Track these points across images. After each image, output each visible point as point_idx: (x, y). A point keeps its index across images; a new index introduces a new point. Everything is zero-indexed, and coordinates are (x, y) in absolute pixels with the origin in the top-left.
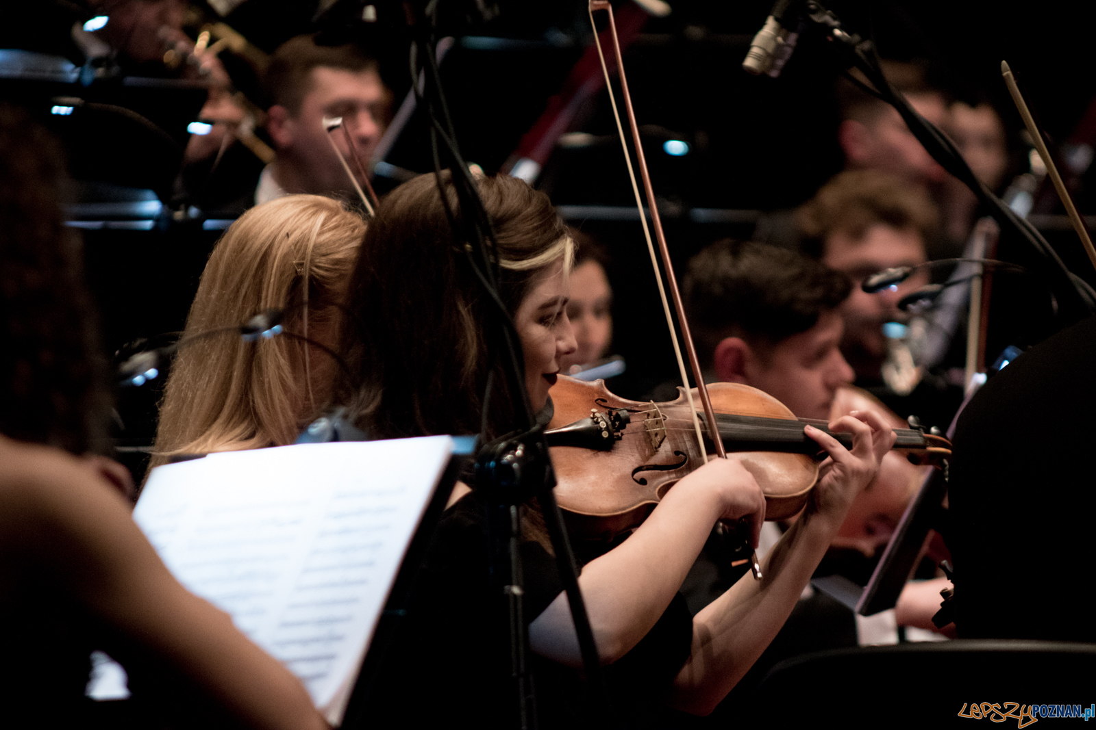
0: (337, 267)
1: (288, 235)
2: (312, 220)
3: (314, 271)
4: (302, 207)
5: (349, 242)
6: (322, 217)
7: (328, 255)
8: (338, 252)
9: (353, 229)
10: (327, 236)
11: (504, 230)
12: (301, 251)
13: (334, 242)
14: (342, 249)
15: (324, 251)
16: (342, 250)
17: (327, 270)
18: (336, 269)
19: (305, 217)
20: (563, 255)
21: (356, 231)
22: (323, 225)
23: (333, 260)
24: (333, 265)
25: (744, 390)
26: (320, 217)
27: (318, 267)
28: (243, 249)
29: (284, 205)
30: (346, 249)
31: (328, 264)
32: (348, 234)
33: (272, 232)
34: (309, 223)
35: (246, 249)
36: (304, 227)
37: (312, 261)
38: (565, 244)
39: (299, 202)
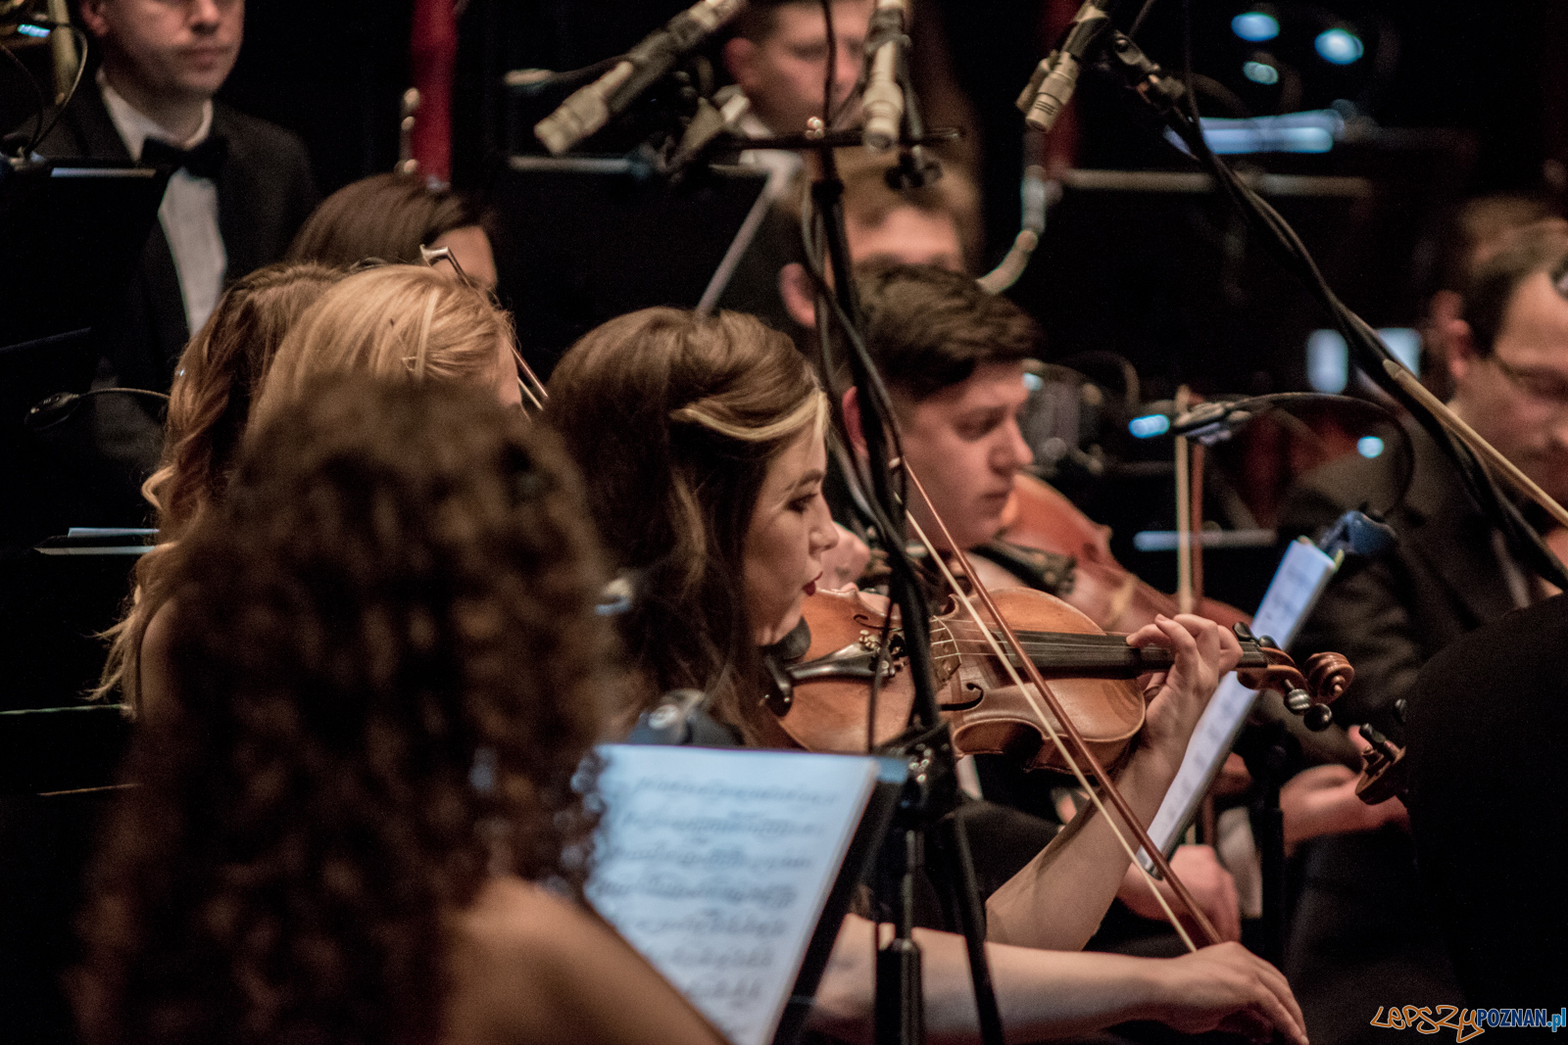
0: (462, 363)
1: (392, 323)
2: (422, 300)
3: (431, 371)
4: (405, 283)
5: (474, 328)
6: (435, 295)
7: (448, 346)
8: (461, 343)
9: (476, 310)
10: (444, 322)
11: (736, 388)
12: (413, 343)
13: (456, 329)
14: (466, 337)
15: (442, 340)
16: (466, 340)
17: (449, 367)
18: (461, 366)
19: (411, 295)
20: (815, 416)
21: (481, 312)
22: (438, 305)
23: (455, 354)
24: (457, 360)
25: (1032, 596)
26: (432, 295)
27: (437, 364)
28: (329, 343)
29: (380, 281)
30: (472, 338)
31: (450, 359)
32: (471, 317)
33: (369, 319)
34: (419, 306)
35: (333, 343)
36: (412, 311)
37: (428, 358)
38: (817, 401)
39: (399, 276)
